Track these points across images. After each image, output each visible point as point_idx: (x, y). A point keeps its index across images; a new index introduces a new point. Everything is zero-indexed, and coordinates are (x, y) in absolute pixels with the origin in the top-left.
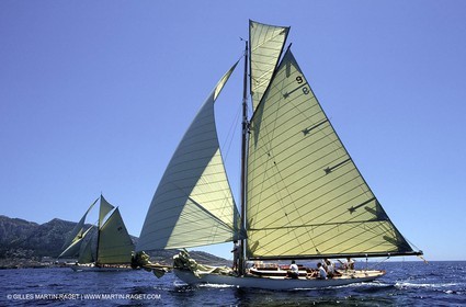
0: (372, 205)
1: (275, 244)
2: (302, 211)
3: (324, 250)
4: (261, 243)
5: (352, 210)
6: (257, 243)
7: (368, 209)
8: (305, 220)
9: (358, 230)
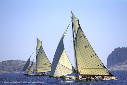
0: (102, 65)
1: (84, 72)
2: (88, 65)
3: (95, 74)
4: (81, 71)
5: (98, 66)
6: (80, 71)
7: (102, 66)
8: (89, 67)
9: (101, 70)
